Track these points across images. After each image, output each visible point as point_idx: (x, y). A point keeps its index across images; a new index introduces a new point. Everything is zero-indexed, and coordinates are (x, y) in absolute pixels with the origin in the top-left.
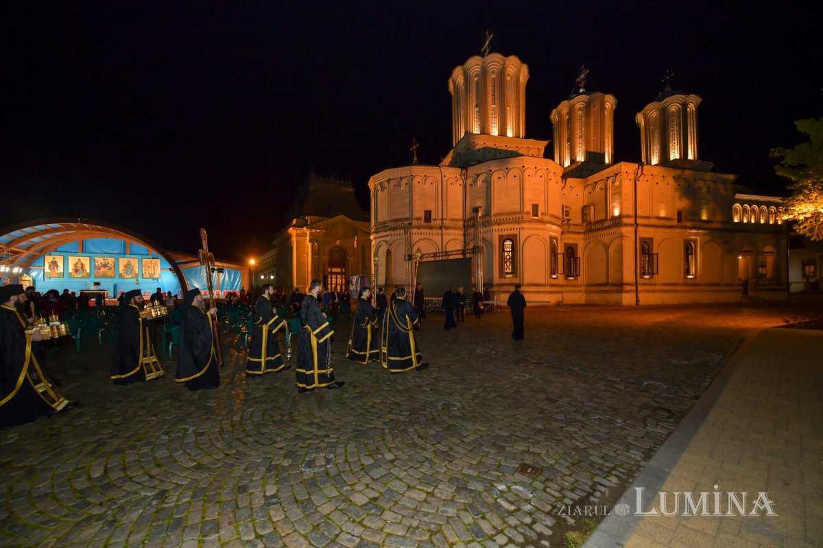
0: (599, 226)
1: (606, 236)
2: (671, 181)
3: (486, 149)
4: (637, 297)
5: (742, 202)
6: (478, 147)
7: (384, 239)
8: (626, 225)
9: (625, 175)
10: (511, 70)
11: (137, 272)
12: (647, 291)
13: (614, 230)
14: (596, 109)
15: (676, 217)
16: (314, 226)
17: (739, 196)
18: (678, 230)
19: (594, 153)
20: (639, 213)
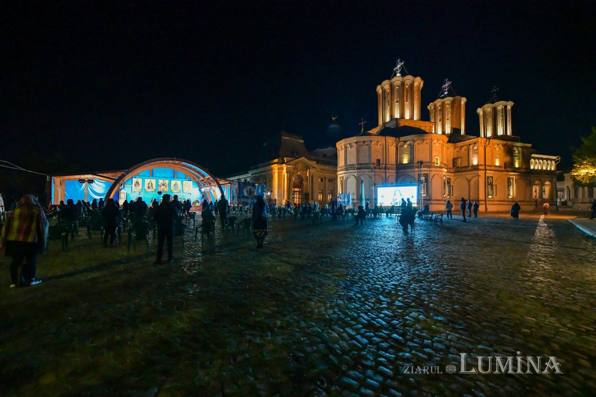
0: (464, 169)
1: (469, 175)
2: (501, 147)
3: (405, 127)
4: (486, 207)
5: (535, 158)
6: (400, 125)
7: (352, 174)
8: (481, 170)
9: (480, 144)
10: (416, 84)
11: (180, 189)
12: (491, 204)
13: (474, 172)
14: (457, 104)
15: (503, 166)
16: (289, 163)
17: (533, 155)
18: (505, 173)
19: (456, 128)
20: (487, 164)
